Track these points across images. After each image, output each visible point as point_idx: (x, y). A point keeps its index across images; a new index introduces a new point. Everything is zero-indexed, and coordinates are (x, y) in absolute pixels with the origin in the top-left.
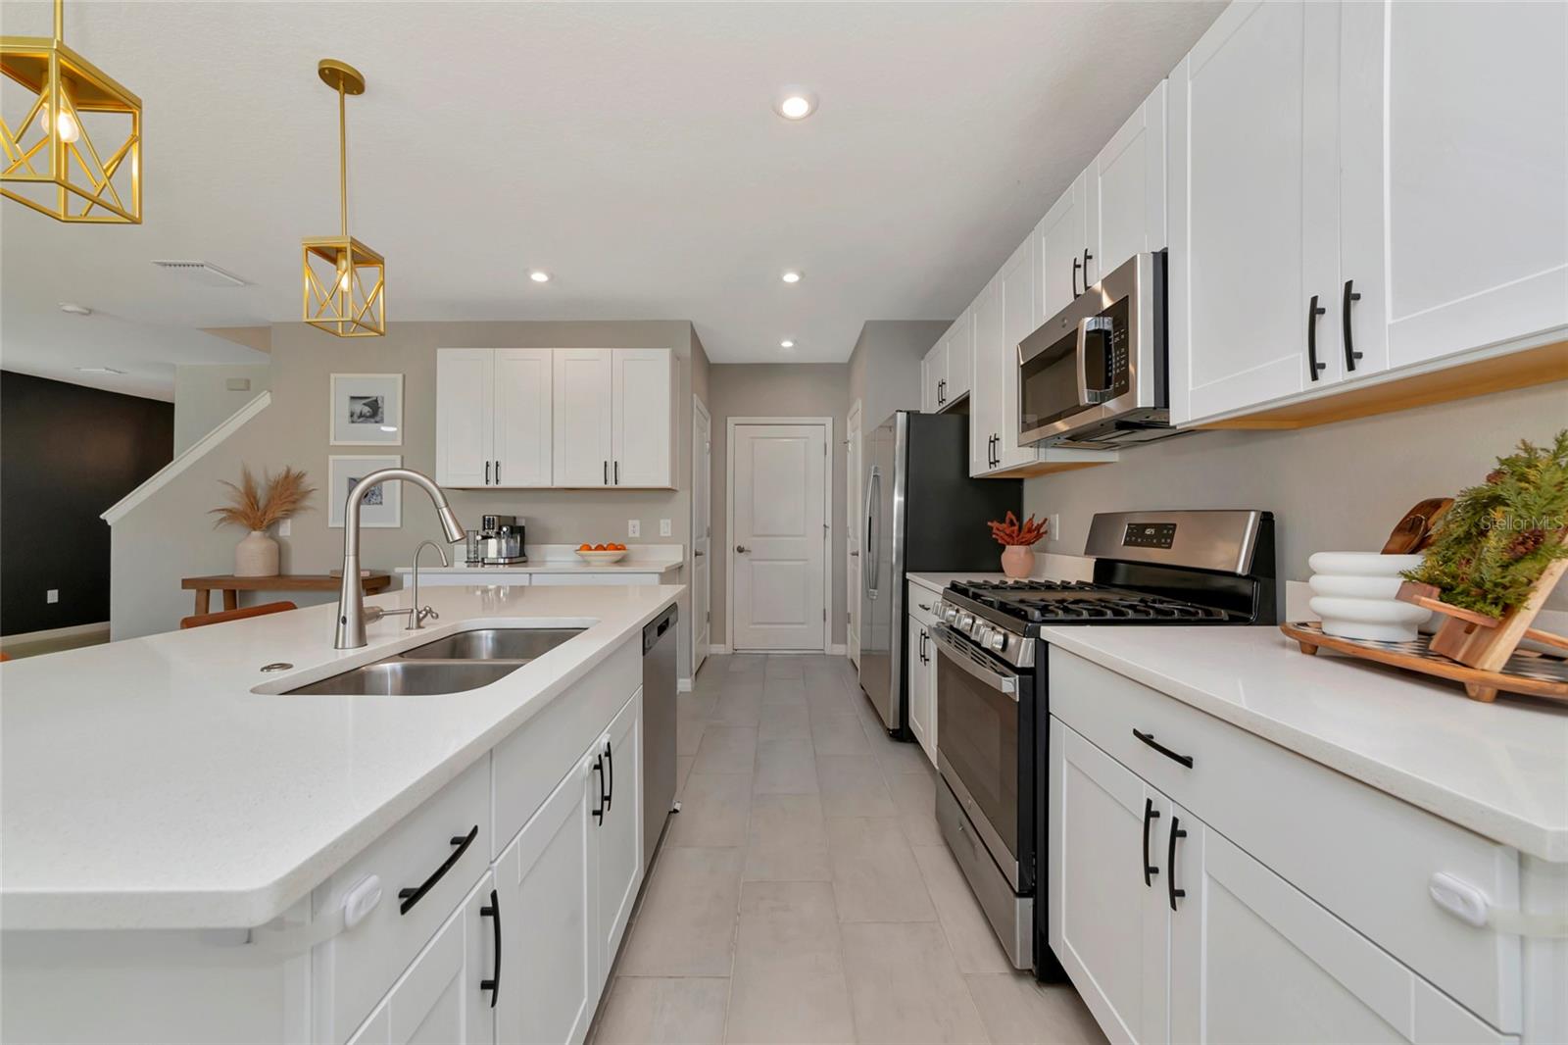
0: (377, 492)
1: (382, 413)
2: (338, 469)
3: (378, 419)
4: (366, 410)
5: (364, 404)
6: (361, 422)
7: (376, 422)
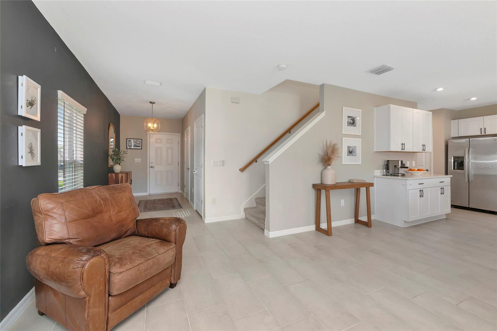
0: (355, 151)
1: (356, 123)
2: (346, 143)
3: (354, 125)
4: (351, 121)
5: (351, 119)
6: (350, 126)
7: (354, 126)
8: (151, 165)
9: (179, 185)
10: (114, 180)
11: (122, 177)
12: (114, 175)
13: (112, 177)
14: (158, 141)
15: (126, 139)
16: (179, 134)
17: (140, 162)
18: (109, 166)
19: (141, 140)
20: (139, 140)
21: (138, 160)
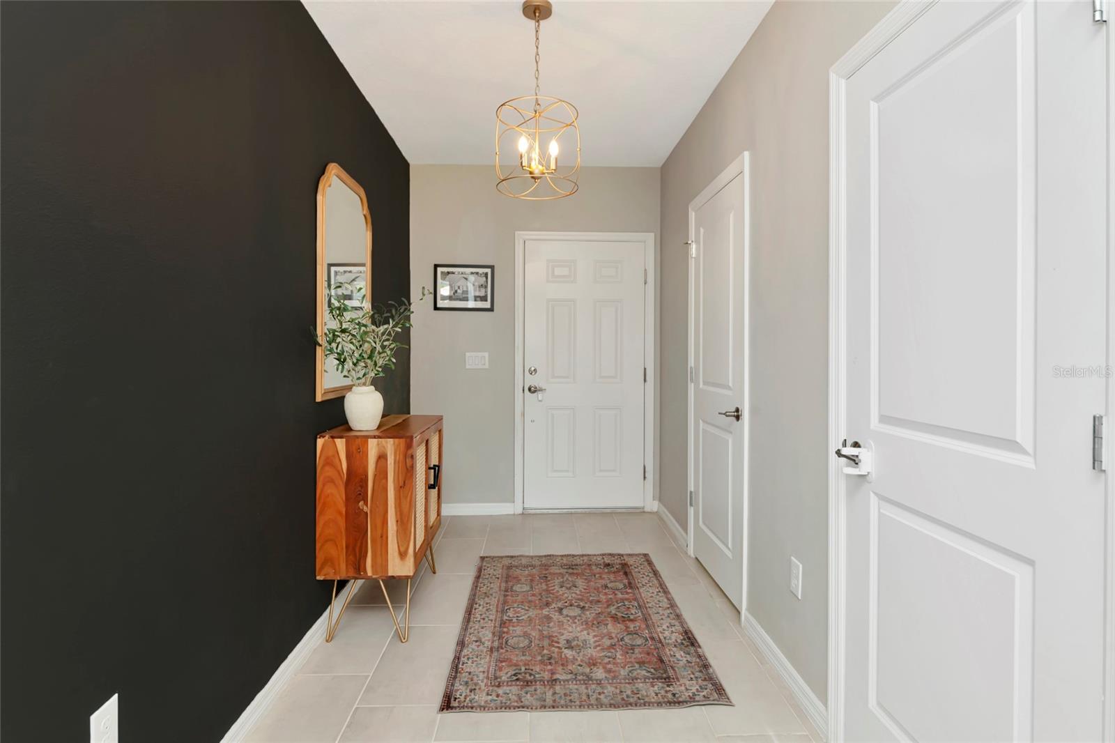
8: (531, 381)
9: (650, 475)
10: (339, 472)
11: (382, 457)
12: (341, 444)
13: (331, 462)
14: (558, 271)
15: (433, 266)
16: (650, 238)
17: (487, 366)
18: (319, 398)
19: (489, 271)
20: (481, 271)
21: (477, 360)
